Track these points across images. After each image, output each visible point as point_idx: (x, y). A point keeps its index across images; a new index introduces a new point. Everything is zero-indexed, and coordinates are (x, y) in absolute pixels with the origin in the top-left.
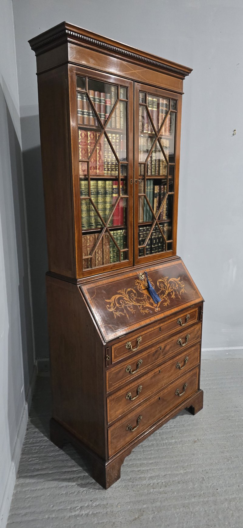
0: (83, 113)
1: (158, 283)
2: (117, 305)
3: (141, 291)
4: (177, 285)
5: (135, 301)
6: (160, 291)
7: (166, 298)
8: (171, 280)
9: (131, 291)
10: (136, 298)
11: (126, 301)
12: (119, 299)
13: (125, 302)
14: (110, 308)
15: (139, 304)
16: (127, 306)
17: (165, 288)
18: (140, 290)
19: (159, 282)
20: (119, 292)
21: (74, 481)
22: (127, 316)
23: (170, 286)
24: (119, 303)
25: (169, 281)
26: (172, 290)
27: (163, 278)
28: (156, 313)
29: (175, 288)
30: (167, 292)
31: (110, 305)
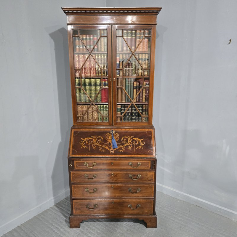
0: (79, 46)
1: (122, 139)
2: (87, 142)
3: (107, 140)
4: (138, 143)
5: (99, 144)
6: (121, 143)
7: (123, 148)
8: (134, 139)
9: (101, 138)
10: (101, 142)
11: (94, 142)
12: (90, 140)
13: (92, 142)
14: (81, 143)
15: (101, 146)
16: (93, 144)
17: (126, 142)
18: (107, 138)
19: (124, 138)
20: (91, 136)
21: (65, 218)
22: (89, 149)
23: (131, 142)
24: (88, 142)
25: (132, 139)
26: (131, 144)
27: (129, 137)
28: (110, 153)
29: (135, 144)
30: (126, 145)
31: (82, 142)
